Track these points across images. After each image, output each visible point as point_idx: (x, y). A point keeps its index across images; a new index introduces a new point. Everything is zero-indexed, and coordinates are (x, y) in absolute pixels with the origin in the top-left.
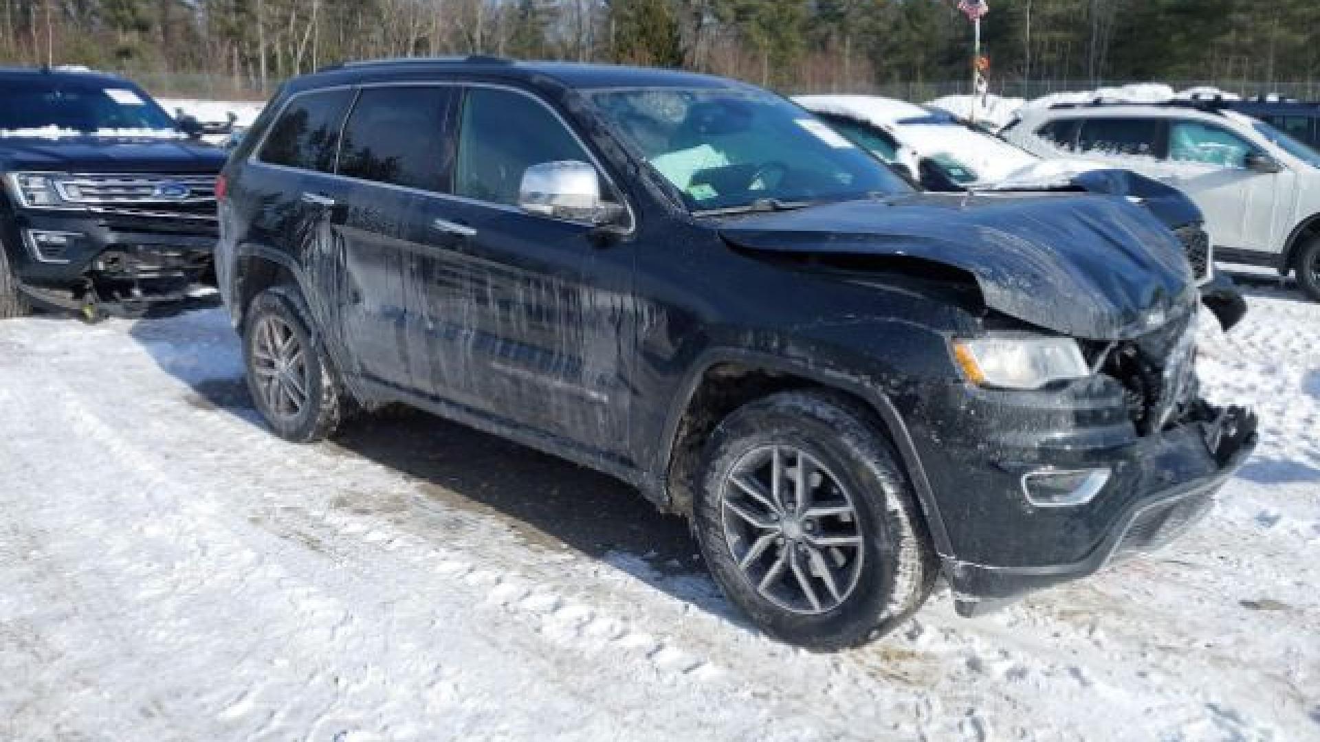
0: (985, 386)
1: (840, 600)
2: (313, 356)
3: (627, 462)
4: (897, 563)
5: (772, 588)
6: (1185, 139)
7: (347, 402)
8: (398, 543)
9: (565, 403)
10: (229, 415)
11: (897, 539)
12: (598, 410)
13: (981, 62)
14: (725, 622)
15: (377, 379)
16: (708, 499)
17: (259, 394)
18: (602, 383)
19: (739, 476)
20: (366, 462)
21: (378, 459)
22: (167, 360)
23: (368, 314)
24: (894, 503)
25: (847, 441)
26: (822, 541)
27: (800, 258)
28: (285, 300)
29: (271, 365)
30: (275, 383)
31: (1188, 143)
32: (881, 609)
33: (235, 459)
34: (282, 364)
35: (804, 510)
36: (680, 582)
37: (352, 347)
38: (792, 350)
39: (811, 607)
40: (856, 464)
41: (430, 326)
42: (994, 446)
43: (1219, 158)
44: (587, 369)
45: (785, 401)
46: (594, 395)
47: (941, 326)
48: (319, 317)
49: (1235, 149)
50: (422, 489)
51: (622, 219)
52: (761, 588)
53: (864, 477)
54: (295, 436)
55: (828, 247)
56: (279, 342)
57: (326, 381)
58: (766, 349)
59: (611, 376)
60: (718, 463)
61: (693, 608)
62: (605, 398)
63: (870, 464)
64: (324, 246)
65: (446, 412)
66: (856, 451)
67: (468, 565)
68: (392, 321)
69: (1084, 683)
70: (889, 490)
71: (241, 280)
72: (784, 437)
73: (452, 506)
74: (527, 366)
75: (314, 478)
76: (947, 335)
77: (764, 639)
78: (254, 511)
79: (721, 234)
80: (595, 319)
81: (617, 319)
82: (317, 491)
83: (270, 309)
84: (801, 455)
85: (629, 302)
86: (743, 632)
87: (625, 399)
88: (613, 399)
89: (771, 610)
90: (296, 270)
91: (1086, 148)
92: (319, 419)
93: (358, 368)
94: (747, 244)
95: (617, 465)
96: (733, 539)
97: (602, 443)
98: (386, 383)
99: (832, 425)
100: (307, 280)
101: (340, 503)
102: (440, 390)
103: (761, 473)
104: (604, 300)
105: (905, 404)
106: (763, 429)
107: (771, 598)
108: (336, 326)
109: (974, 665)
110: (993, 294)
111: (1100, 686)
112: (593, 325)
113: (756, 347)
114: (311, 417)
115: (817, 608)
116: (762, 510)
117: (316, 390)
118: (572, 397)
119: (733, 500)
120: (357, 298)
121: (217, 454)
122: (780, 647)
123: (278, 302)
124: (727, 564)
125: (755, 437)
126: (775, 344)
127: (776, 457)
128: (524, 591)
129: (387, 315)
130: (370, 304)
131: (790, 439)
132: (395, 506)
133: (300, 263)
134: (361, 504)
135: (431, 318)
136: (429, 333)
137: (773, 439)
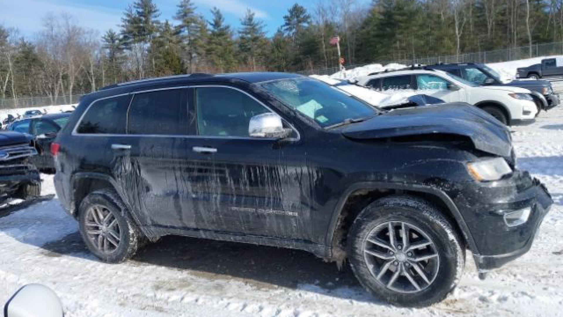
0: (482, 181)
1: (430, 283)
2: (123, 220)
3: (308, 242)
4: (456, 262)
5: (395, 285)
6: (422, 81)
7: (142, 239)
8: (201, 301)
9: (274, 220)
10: (70, 257)
11: (455, 251)
12: (293, 219)
13: (341, 60)
14: (372, 304)
15: (160, 226)
16: (357, 251)
17: (90, 243)
18: (294, 208)
19: (372, 238)
20: (154, 267)
21: (160, 264)
22: (20, 236)
23: (156, 196)
24: (452, 237)
25: (427, 214)
26: (418, 259)
27: (383, 140)
28: (104, 196)
29: (97, 228)
30: (100, 237)
31: (424, 82)
32: (451, 284)
33: (90, 278)
34: (104, 228)
35: (407, 248)
36: (339, 291)
37: (146, 213)
38: (395, 179)
39: (415, 289)
40: (432, 223)
41: (194, 196)
42: (491, 205)
43: (437, 87)
44: (285, 203)
45: (391, 201)
46: (291, 213)
47: (461, 159)
48: (126, 201)
49: (441, 83)
50: (191, 274)
51: (293, 134)
52: (389, 286)
53: (437, 228)
54: (115, 260)
55: (398, 133)
56: (101, 217)
57: (131, 231)
58: (382, 180)
59: (298, 204)
60: (361, 234)
61: (355, 302)
62: (296, 214)
63: (438, 222)
64: (127, 168)
65: (203, 235)
66: (431, 218)
67: (242, 304)
68: (171, 198)
69: (532, 297)
70: (448, 231)
71: (75, 190)
72: (394, 217)
73: (211, 279)
74: (252, 206)
75: (135, 279)
76: (464, 163)
77: (394, 308)
78: (118, 300)
79: (343, 134)
80: (287, 180)
81: (299, 178)
82: (142, 285)
83: (95, 202)
84: (403, 224)
85: (305, 170)
86: (383, 307)
87: (307, 213)
88: (301, 214)
89: (396, 294)
90: (112, 181)
91: (386, 89)
92: (129, 250)
93: (150, 222)
94: (359, 137)
95: (303, 244)
96: (371, 267)
97: (295, 235)
98: (166, 227)
99: (418, 208)
100: (119, 185)
101: (157, 288)
102: (201, 225)
103: (383, 235)
104: (291, 170)
105: (453, 194)
106: (382, 215)
107: (395, 289)
108: (137, 203)
109: (483, 299)
110: (479, 144)
111: (538, 297)
112: (286, 183)
113: (376, 180)
114: (125, 249)
115: (419, 289)
116: (384, 251)
117: (126, 237)
118: (277, 216)
119: (369, 249)
120: (148, 189)
121: (80, 276)
122: (403, 310)
123: (100, 198)
124: (370, 278)
125: (379, 220)
126: (386, 178)
127: (390, 227)
128: (275, 310)
129: (168, 195)
130: (157, 190)
131: (398, 218)
132: (184, 284)
133: (114, 178)
134: (168, 286)
135: (194, 192)
136: (194, 199)
137: (389, 219)
